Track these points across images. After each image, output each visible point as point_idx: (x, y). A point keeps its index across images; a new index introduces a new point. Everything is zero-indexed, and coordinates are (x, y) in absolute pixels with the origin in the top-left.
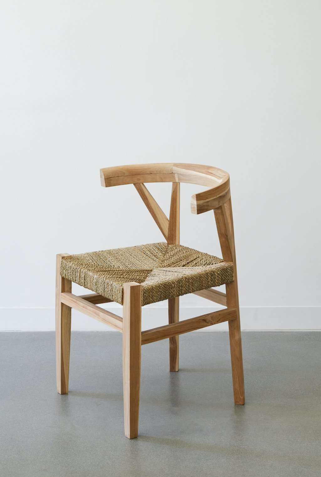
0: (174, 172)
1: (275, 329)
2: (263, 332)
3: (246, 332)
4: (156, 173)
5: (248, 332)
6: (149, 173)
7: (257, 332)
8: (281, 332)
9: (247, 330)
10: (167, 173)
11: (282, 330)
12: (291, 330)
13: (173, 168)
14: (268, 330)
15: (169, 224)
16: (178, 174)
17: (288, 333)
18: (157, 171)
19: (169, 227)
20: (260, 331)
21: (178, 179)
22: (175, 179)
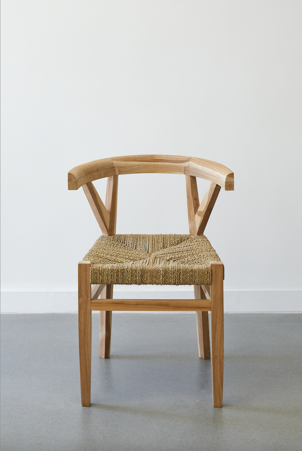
0: (114, 166)
1: (256, 311)
2: (245, 314)
3: (229, 314)
4: (101, 169)
5: (231, 314)
6: (96, 171)
7: (240, 314)
8: (262, 314)
9: (230, 312)
10: (109, 168)
11: (263, 312)
12: (271, 312)
13: (113, 162)
14: (250, 312)
15: (110, 217)
16: (118, 167)
17: (268, 315)
18: (101, 167)
19: (110, 219)
20: (242, 313)
21: (118, 171)
22: (116, 172)
